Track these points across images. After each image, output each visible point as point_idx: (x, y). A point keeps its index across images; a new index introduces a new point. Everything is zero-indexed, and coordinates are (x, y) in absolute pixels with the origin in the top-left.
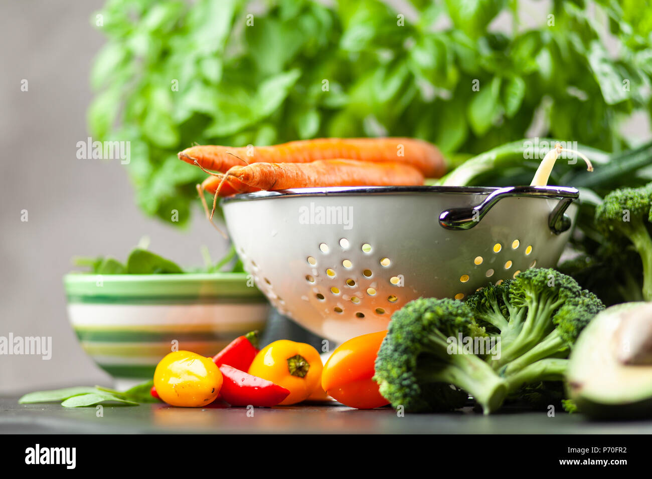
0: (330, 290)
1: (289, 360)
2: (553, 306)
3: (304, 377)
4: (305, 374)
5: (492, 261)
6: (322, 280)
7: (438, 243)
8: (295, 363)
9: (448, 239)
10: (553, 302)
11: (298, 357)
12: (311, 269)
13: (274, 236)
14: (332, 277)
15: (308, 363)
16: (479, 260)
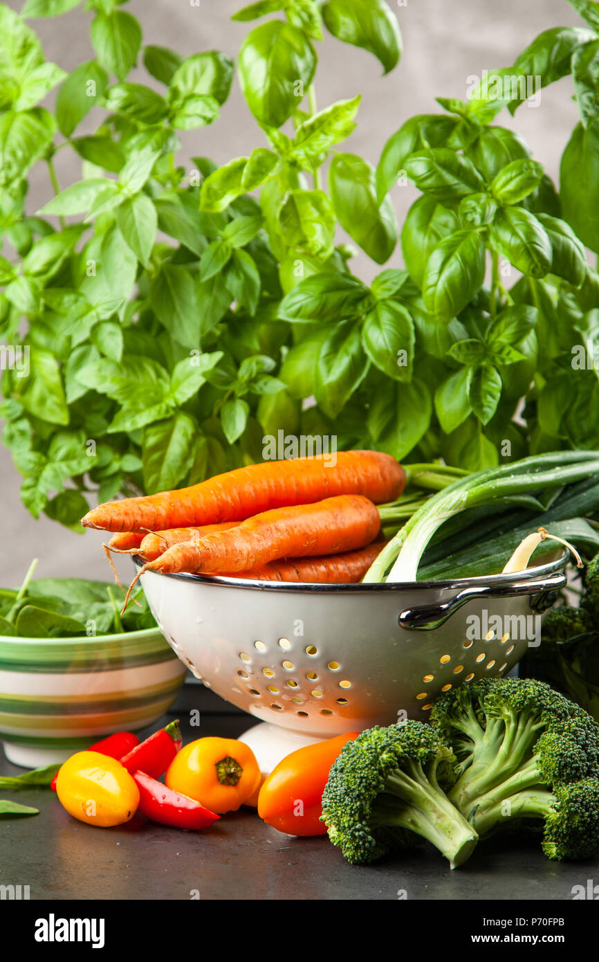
0: (267, 688)
1: (217, 765)
2: (535, 727)
3: (235, 785)
4: (236, 781)
5: (462, 658)
6: (257, 678)
7: (397, 645)
8: (225, 768)
9: (409, 640)
10: (535, 722)
11: (228, 759)
12: (245, 665)
13: (200, 623)
14: (270, 677)
15: (240, 767)
16: (446, 658)
